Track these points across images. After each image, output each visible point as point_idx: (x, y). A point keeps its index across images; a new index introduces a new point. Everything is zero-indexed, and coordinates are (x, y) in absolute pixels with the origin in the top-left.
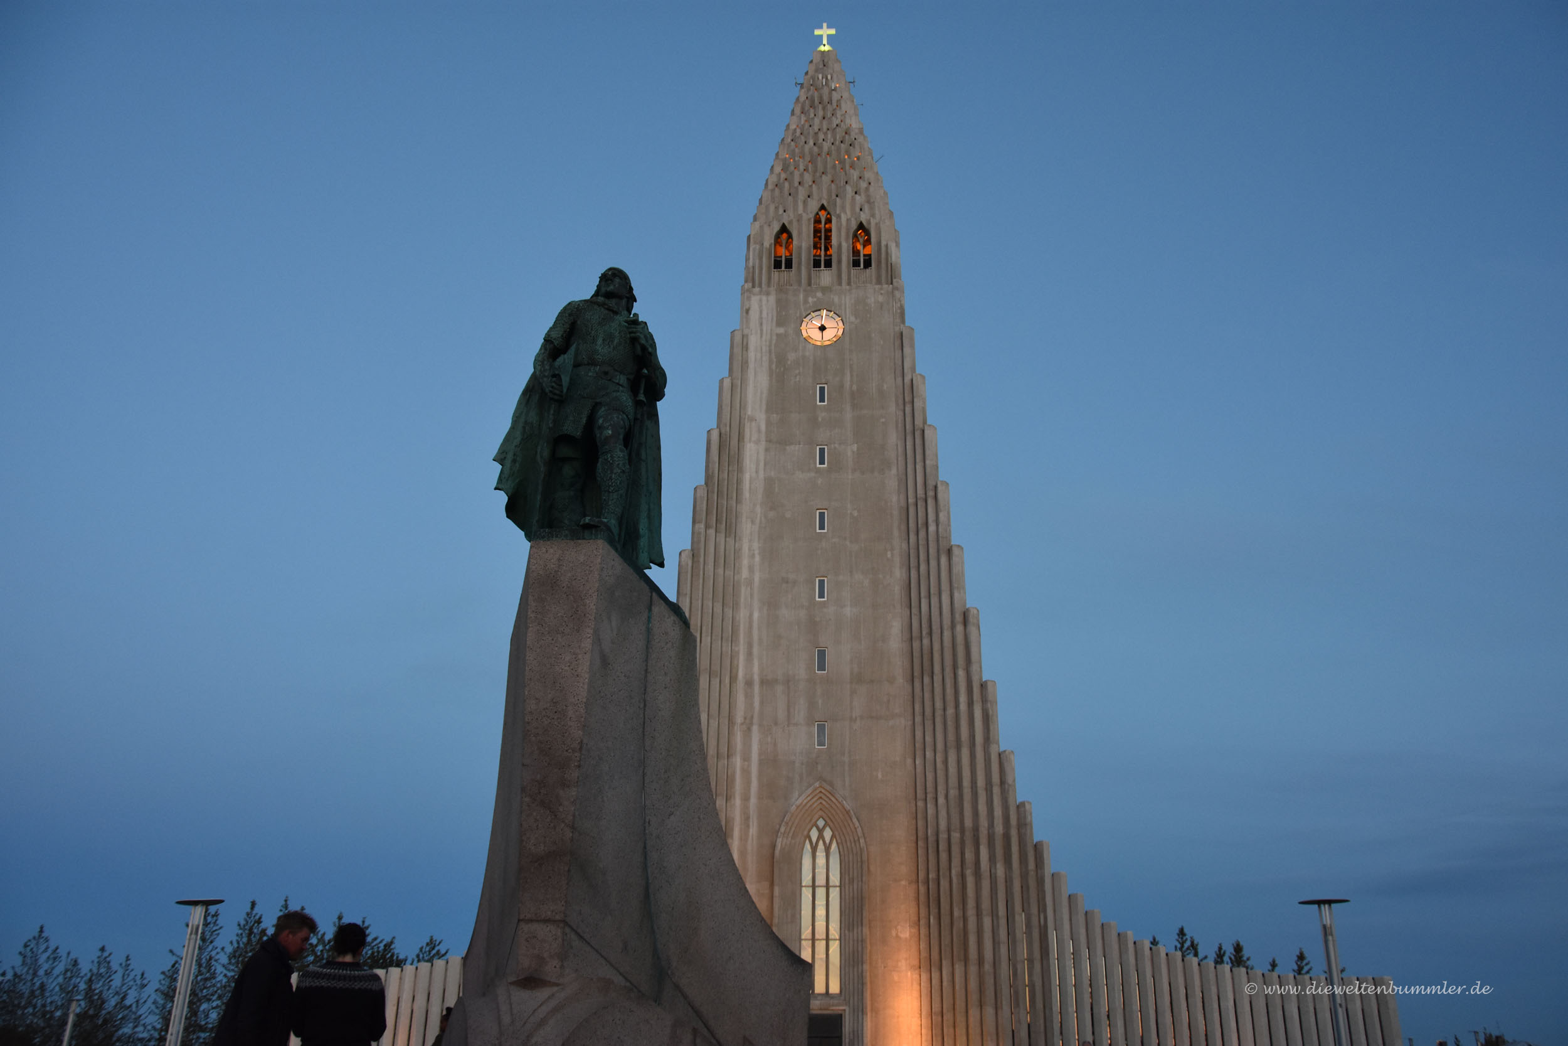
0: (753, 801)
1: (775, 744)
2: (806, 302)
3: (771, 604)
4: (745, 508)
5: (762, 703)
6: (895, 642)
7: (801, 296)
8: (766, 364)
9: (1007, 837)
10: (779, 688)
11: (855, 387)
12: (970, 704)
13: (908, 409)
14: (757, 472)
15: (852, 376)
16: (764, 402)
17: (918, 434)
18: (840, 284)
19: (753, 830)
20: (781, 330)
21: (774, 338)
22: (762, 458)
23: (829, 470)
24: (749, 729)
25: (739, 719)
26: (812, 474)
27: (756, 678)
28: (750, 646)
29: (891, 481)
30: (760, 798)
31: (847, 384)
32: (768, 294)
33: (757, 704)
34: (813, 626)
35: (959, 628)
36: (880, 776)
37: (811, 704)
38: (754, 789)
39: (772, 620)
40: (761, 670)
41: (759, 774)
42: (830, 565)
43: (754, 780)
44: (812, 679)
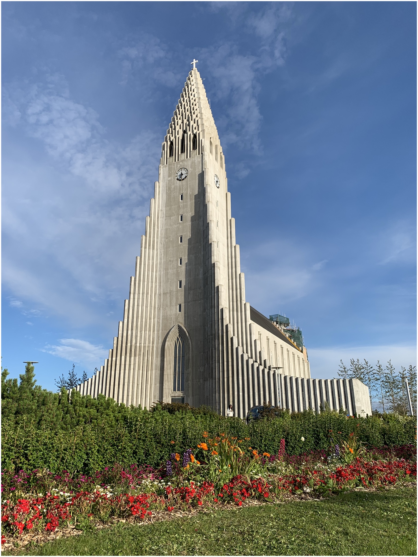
0: (160, 332)
1: (167, 313)
2: (177, 167)
3: (166, 269)
5: (163, 300)
6: (201, 276)
7: (176, 165)
8: (165, 191)
9: (222, 335)
10: (168, 295)
11: (191, 193)
14: (163, 227)
15: (190, 189)
16: (165, 204)
18: (187, 157)
19: (160, 340)
20: (170, 179)
21: (168, 181)
22: (164, 223)
23: (183, 223)
24: (160, 309)
26: (178, 225)
27: (162, 293)
30: (162, 330)
31: (189, 193)
32: (166, 166)
34: (177, 274)
36: (196, 319)
37: (177, 299)
38: (161, 328)
39: (167, 274)
40: (163, 290)
41: (162, 322)
42: (183, 254)
43: (161, 325)
44: (177, 291)
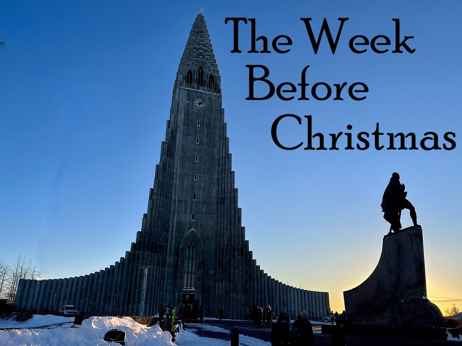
0: (174, 234)
1: (181, 218)
2: (196, 95)
3: (182, 180)
4: (176, 152)
5: (178, 206)
6: (214, 194)
7: (194, 93)
8: (184, 111)
9: (242, 249)
10: (183, 203)
12: (235, 213)
13: (222, 132)
14: (180, 142)
15: (207, 119)
16: (183, 122)
17: (224, 139)
18: (205, 91)
19: (174, 242)
20: (188, 102)
21: (186, 104)
22: (181, 138)
23: (199, 145)
24: (174, 214)
25: (172, 211)
26: (195, 145)
27: (177, 199)
28: (176, 190)
29: (216, 151)
30: (176, 233)
31: (206, 122)
33: (176, 207)
34: (193, 188)
35: (233, 193)
37: (191, 209)
38: (174, 230)
39: (182, 184)
40: (178, 197)
41: (176, 226)
42: (198, 171)
43: (175, 228)
44: (192, 202)
